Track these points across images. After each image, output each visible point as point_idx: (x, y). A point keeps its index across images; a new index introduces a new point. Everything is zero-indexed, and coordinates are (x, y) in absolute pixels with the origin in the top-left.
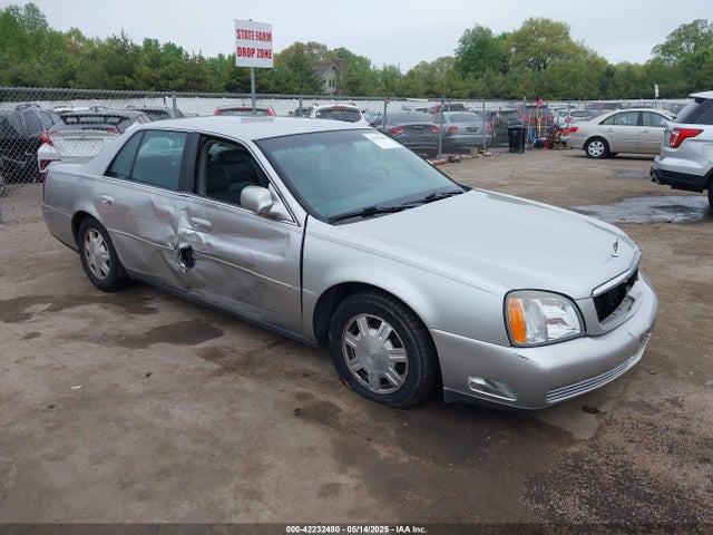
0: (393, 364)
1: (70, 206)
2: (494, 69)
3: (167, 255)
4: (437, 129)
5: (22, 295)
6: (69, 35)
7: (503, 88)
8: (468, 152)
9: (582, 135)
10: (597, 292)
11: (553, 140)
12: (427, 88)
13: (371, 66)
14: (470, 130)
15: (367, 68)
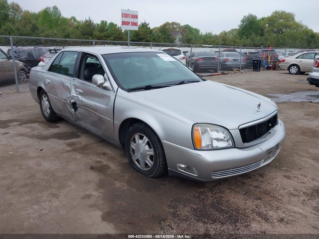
0: (149, 156)
1: (36, 84)
2: (256, 34)
3: (68, 106)
4: (217, 59)
5: (11, 119)
6: (71, 19)
7: (260, 43)
8: (232, 70)
9: (287, 63)
10: (241, 127)
11: (275, 66)
12: (223, 42)
13: (200, 33)
14: (235, 60)
15: (198, 33)
